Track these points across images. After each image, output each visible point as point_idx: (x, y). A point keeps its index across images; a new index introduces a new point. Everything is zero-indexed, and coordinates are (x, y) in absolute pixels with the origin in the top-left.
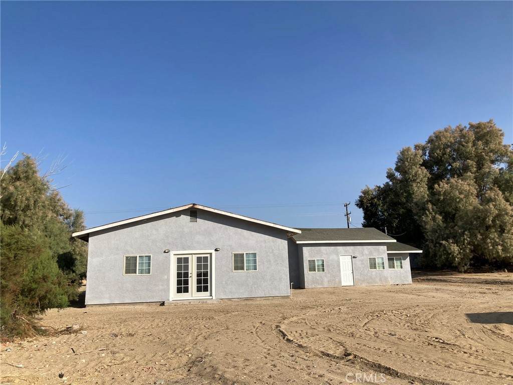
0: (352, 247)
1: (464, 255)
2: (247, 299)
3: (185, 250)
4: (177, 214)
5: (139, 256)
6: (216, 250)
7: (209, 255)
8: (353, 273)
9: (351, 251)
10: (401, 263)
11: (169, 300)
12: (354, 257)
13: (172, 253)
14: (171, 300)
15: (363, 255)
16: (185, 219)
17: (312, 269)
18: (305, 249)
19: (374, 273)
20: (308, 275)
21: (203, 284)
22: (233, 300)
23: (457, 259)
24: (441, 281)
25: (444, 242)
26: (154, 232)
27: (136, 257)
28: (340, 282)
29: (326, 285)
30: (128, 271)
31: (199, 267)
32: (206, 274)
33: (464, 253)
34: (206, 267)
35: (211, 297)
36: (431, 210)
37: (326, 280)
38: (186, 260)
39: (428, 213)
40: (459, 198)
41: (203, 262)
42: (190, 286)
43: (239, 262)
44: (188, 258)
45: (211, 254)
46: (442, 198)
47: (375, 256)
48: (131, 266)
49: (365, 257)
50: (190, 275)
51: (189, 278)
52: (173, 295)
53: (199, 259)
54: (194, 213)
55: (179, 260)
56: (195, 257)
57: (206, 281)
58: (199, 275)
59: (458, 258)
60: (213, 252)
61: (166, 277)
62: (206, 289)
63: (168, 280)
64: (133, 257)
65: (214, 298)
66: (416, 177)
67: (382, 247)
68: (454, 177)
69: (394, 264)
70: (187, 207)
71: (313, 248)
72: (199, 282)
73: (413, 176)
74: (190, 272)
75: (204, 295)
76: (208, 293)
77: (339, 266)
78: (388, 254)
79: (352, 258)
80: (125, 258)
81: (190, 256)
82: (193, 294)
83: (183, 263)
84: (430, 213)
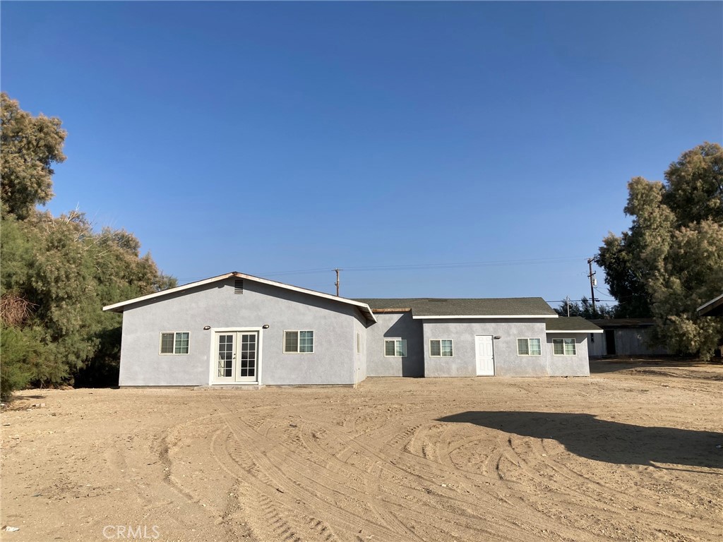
0: (493, 325)
1: (705, 338)
2: (300, 386)
3: (228, 326)
4: (219, 284)
5: (177, 333)
6: (264, 327)
7: (256, 333)
8: (493, 359)
9: (492, 330)
10: (574, 347)
11: (208, 384)
12: (495, 338)
13: (213, 330)
14: (210, 384)
15: (509, 335)
16: (229, 290)
17: (436, 351)
18: (426, 327)
19: (524, 360)
20: (429, 360)
21: (249, 368)
22: (283, 387)
23: (693, 343)
24: (661, 374)
25: (673, 318)
26: (194, 305)
27: (173, 334)
28: (475, 370)
29: (454, 373)
30: (164, 350)
31: (244, 347)
32: (252, 355)
33: (706, 333)
34: (252, 347)
35: (257, 383)
36: (662, 270)
37: (454, 367)
38: (230, 338)
39: (657, 274)
40: (707, 251)
41: (249, 342)
42: (233, 368)
43: (292, 342)
44: (232, 336)
45: (258, 331)
46: (682, 251)
47: (528, 336)
48: (168, 343)
49: (512, 337)
50: (233, 356)
51: (233, 360)
52: (214, 377)
53: (245, 338)
54: (238, 283)
55: (222, 339)
56: (240, 336)
57: (252, 364)
58: (244, 356)
59: (695, 342)
60: (260, 329)
61: (206, 357)
62: (251, 373)
63: (208, 361)
64: (170, 334)
65: (260, 383)
66: (649, 221)
67: (538, 324)
68: (707, 220)
69: (562, 348)
70: (227, 276)
71: (438, 325)
72: (244, 364)
73: (645, 220)
74: (233, 352)
75: (248, 380)
76: (254, 378)
77: (473, 349)
78: (547, 334)
79: (492, 340)
80: (161, 335)
81: (234, 334)
82: (237, 378)
83: (226, 342)
84: (661, 275)
